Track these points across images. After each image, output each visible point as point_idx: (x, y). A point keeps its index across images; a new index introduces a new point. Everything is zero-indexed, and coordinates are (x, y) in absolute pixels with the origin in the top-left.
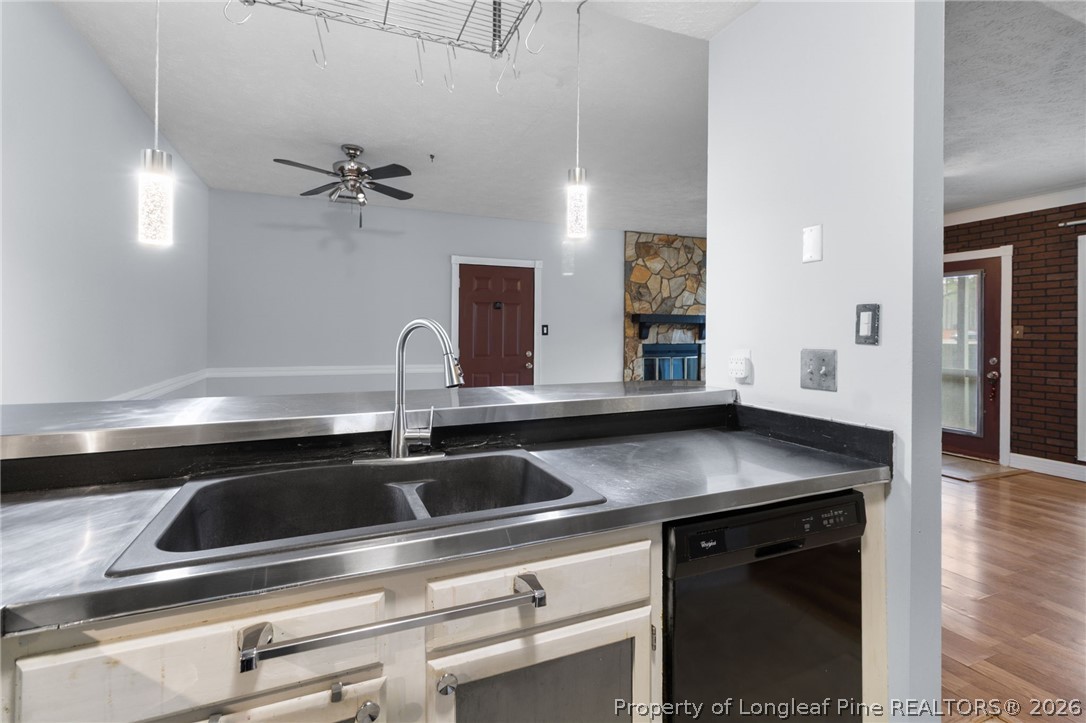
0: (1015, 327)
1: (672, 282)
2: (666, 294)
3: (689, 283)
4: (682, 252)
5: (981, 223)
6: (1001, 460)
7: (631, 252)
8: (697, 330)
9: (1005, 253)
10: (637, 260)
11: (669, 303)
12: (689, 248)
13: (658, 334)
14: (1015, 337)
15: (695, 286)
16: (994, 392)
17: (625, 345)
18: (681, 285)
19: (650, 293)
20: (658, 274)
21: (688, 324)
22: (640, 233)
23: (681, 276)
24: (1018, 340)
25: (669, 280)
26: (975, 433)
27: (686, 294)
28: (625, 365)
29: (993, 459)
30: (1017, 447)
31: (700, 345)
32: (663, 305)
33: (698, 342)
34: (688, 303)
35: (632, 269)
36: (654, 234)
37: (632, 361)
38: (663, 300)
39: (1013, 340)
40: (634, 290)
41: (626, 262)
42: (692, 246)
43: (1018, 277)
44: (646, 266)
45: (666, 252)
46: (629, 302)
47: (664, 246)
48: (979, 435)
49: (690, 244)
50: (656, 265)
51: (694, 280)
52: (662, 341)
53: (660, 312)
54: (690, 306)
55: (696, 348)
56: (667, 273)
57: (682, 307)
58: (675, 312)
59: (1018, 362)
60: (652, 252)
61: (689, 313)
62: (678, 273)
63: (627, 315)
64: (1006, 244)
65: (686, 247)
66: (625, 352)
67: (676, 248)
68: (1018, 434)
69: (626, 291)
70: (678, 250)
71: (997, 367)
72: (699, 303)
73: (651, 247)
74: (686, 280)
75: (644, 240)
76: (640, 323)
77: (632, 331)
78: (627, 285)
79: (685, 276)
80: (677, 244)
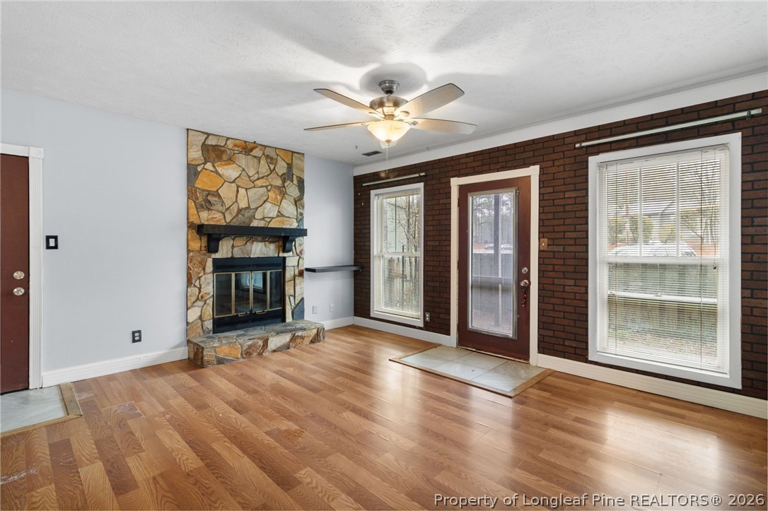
0: (541, 239)
1: (251, 192)
2: (243, 204)
3: (271, 194)
4: (263, 162)
5: (515, 145)
6: (530, 360)
7: (196, 154)
8: (281, 243)
9: (533, 172)
10: (205, 163)
11: (247, 214)
12: (272, 158)
13: (233, 247)
14: (541, 249)
15: (279, 198)
16: (525, 298)
17: (189, 260)
18: (262, 195)
19: (223, 202)
20: (234, 182)
21: (271, 236)
22: (208, 135)
23: (262, 187)
24: (543, 251)
25: (246, 189)
26: (511, 336)
27: (268, 205)
28: (189, 282)
29: (524, 359)
30: (542, 349)
31: (284, 258)
32: (240, 216)
33: (281, 255)
34: (270, 216)
35: (196, 174)
36: (228, 139)
37: (199, 278)
38: (240, 211)
39: (540, 251)
40: (199, 197)
41: (188, 165)
42: (275, 157)
43: (543, 194)
44: (217, 172)
45: (243, 160)
46: (193, 211)
47: (241, 152)
48: (514, 338)
49: (273, 154)
50: (230, 172)
51: (277, 192)
52: (238, 253)
53: (236, 223)
54: (273, 218)
55: (281, 262)
56: (244, 181)
57: (263, 219)
58: (255, 224)
59: (544, 271)
60: (225, 157)
61: (272, 225)
62: (259, 183)
63: (191, 226)
64: (534, 164)
65: (267, 157)
66: (189, 268)
67: (255, 157)
68: (544, 336)
69: (188, 198)
70: (259, 159)
71: (528, 276)
72: (283, 215)
73: (223, 152)
74: (268, 191)
75: (214, 143)
76: (209, 236)
77: (197, 244)
78: (192, 192)
79: (267, 187)
80: (257, 152)
